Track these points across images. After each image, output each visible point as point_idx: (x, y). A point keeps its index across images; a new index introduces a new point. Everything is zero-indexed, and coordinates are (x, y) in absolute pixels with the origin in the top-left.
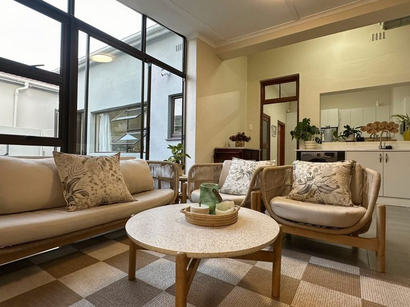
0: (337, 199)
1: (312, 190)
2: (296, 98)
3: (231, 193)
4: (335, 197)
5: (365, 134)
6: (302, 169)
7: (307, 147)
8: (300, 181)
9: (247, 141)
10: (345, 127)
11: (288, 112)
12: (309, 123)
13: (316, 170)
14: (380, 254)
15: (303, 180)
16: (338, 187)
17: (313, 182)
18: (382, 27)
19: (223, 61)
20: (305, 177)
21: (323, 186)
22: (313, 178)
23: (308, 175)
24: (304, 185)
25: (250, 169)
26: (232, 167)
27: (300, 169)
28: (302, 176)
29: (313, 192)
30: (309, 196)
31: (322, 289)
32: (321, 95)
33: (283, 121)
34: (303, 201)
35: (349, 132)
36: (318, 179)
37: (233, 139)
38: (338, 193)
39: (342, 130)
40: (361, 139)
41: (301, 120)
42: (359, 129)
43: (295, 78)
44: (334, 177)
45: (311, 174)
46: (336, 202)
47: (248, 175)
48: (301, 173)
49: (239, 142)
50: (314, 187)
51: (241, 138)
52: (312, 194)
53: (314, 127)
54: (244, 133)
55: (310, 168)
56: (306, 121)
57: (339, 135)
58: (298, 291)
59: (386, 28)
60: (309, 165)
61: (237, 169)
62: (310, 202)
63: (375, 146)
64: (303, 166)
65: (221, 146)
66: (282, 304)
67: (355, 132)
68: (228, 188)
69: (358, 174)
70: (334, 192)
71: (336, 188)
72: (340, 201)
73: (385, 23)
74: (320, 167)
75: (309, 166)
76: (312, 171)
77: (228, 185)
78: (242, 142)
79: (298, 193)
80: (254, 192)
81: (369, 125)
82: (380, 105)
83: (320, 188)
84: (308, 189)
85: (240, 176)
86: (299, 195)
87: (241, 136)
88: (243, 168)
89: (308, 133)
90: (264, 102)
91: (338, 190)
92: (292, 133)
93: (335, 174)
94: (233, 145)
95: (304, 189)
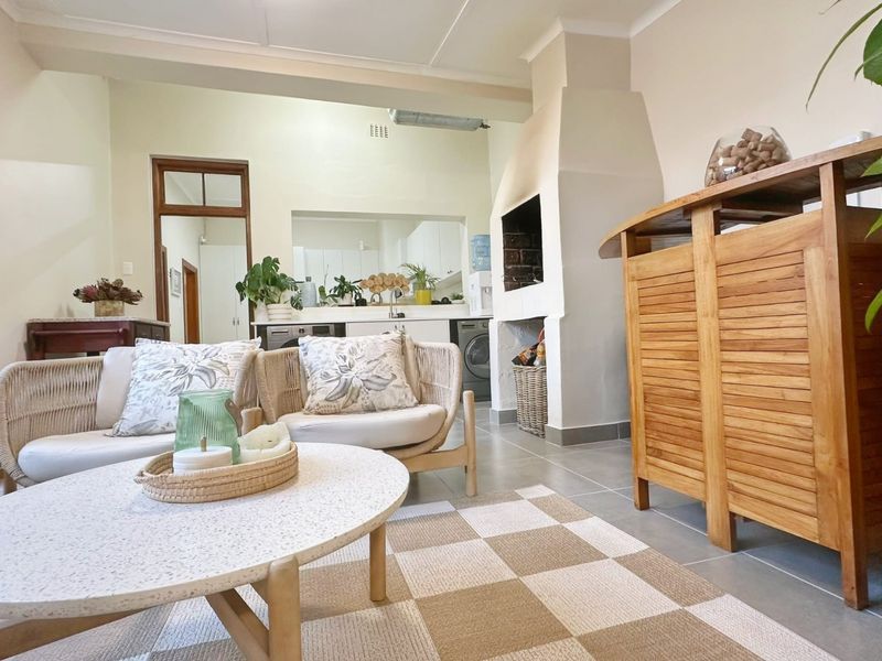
0: (395, 398)
1: (353, 388)
2: (243, 212)
3: (159, 429)
4: (392, 394)
5: (366, 294)
6: (325, 350)
7: (271, 317)
8: (326, 375)
9: (130, 302)
10: (336, 279)
11: (202, 243)
12: (277, 268)
13: (353, 351)
14: (470, 467)
15: (332, 373)
16: (394, 376)
17: (351, 374)
18: (392, 117)
19: (43, 69)
20: (336, 366)
21: (372, 379)
22: (351, 366)
23: (341, 362)
24: (337, 383)
25: (205, 363)
26: (141, 363)
27: (319, 352)
28: (327, 365)
29: (356, 391)
30: (350, 402)
31: (432, 552)
32: (294, 213)
33: (193, 262)
34: (336, 413)
35: (343, 288)
36: (360, 366)
37: (87, 295)
38: (397, 386)
39: (331, 285)
40: (361, 302)
41: (257, 260)
42: (358, 284)
43: (240, 169)
44: (385, 360)
45: (345, 358)
46: (394, 403)
47: (205, 377)
48: (323, 359)
49: (108, 303)
50: (357, 383)
51: (111, 292)
52: (354, 397)
53: (284, 276)
54: (120, 282)
55: (339, 349)
56: (270, 263)
57: (328, 294)
58: (405, 572)
59: (398, 121)
60: (336, 342)
61: (164, 366)
62: (348, 413)
63: (382, 313)
64: (324, 346)
65: (49, 315)
66: (400, 604)
67: (352, 289)
68: (147, 418)
69: (410, 352)
70: (390, 387)
71: (391, 380)
72: (400, 401)
73: (399, 113)
74: (358, 346)
75: (337, 345)
76: (345, 352)
77: (145, 411)
78: (118, 304)
79: (327, 400)
80: (249, 410)
81: (372, 278)
82: (366, 248)
83: (368, 384)
84: (345, 390)
85: (179, 382)
86: (330, 403)
87: (116, 288)
88: (182, 361)
89: (272, 288)
90: (162, 209)
91: (395, 382)
92: (240, 287)
93: (385, 355)
94: (86, 312)
95: (338, 390)
